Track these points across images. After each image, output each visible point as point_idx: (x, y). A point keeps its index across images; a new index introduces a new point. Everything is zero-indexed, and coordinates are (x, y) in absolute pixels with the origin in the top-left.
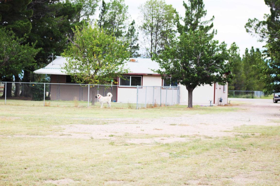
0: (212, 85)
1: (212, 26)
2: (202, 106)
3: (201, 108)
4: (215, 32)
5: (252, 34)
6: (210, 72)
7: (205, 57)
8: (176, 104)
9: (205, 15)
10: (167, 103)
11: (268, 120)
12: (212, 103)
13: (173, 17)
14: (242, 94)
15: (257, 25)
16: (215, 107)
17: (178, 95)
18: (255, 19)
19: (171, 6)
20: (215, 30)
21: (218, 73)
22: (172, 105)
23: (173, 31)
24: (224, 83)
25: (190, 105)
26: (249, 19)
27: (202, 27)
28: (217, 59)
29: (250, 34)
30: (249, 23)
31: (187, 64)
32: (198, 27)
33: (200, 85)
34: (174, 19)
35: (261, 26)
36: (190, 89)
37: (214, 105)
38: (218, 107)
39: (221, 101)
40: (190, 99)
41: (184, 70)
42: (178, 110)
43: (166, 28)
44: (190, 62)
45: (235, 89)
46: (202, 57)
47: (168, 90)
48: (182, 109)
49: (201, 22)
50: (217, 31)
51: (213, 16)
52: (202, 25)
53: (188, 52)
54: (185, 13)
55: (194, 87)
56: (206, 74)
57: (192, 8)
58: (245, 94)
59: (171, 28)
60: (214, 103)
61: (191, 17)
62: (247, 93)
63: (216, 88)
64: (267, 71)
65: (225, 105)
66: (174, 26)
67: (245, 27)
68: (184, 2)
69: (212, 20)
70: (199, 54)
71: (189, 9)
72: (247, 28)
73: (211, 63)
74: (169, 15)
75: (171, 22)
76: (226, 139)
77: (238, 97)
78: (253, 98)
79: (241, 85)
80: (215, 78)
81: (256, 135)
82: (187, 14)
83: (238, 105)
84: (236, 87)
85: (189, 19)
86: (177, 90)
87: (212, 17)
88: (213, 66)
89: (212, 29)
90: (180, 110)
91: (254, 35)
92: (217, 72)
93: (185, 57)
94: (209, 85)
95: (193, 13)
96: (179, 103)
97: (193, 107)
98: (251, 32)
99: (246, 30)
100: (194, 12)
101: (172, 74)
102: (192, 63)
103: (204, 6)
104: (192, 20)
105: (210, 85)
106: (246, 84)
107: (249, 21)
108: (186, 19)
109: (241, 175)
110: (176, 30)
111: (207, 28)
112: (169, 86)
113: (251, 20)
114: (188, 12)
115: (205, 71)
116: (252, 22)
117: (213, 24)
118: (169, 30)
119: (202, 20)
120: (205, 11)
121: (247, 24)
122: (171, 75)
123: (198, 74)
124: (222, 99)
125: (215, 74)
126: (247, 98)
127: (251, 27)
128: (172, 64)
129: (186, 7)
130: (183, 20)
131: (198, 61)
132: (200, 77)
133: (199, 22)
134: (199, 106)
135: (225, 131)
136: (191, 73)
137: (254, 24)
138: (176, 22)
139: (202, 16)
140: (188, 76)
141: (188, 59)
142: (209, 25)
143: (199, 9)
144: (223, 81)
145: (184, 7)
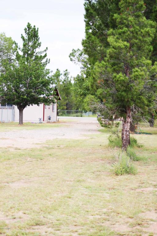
0: (39, 105)
1: (45, 56)
2: (33, 123)
3: (32, 125)
4: (48, 61)
5: (75, 63)
6: (37, 94)
7: (33, 82)
8: (11, 121)
9: (40, 46)
10: (2, 120)
11: (81, 134)
12: (41, 120)
13: (12, 48)
14: (73, 113)
15: (79, 54)
16: (43, 124)
17: (13, 113)
18: (78, 49)
19: (11, 38)
20: (48, 59)
21: (45, 95)
22: (7, 123)
23: (12, 59)
24: (50, 103)
25: (21, 122)
26: (73, 49)
27: (37, 57)
28: (43, 84)
29: (74, 62)
30: (73, 53)
31: (18, 87)
32: (34, 57)
33: (29, 105)
34: (13, 50)
35: (82, 55)
36: (21, 108)
37: (43, 122)
38: (47, 124)
39: (49, 119)
40: (21, 117)
41: (15, 93)
42: (10, 126)
43: (6, 57)
44: (21, 86)
45: (67, 109)
46: (30, 82)
47: (3, 109)
48: (13, 125)
49: (36, 52)
50: (50, 61)
51: (47, 48)
52: (37, 55)
53: (19, 77)
54: (23, 44)
55: (24, 106)
56: (34, 96)
57: (29, 40)
58: (75, 113)
59: (11, 57)
60: (44, 121)
61: (28, 48)
62: (77, 112)
63: (46, 108)
64: (82, 93)
65: (54, 122)
66: (13, 55)
67: (69, 57)
68: (22, 35)
69: (45, 51)
70: (27, 79)
71: (26, 41)
72: (72, 57)
73: (38, 87)
74: (9, 46)
75: (11, 52)
76: (32, 150)
77: (69, 116)
78: (81, 116)
79: (71, 105)
80: (42, 100)
81: (62, 146)
82: (24, 45)
83: (65, 122)
84: (67, 107)
85: (26, 49)
86: (12, 110)
87: (45, 49)
88: (40, 89)
89: (46, 58)
90: (12, 126)
91: (77, 63)
92: (43, 94)
93: (16, 81)
94: (36, 105)
95: (29, 44)
96: (14, 120)
97: (23, 123)
98: (74, 61)
99: (70, 59)
100: (31, 44)
101: (6, 95)
102: (22, 87)
103: (39, 39)
104: (28, 51)
105: (38, 105)
106: (76, 105)
107: (73, 51)
108: (24, 49)
109: (22, 181)
110: (14, 59)
111: (42, 58)
112: (6, 106)
113: (74, 50)
114: (25, 44)
115: (33, 94)
116: (75, 52)
117: (47, 54)
118: (9, 58)
119: (37, 50)
120: (39, 43)
121: (71, 54)
122: (4, 97)
123: (27, 96)
124: (51, 117)
125: (42, 96)
126: (77, 116)
127: (74, 56)
128: (6, 87)
129: (24, 39)
130: (21, 50)
131: (27, 85)
132: (29, 98)
133: (34, 53)
134: (30, 123)
135: (36, 144)
136: (21, 95)
137: (77, 54)
138: (15, 52)
139: (37, 47)
140: (19, 97)
141: (19, 83)
142: (43, 55)
143: (34, 41)
144: (48, 101)
145: (22, 39)
